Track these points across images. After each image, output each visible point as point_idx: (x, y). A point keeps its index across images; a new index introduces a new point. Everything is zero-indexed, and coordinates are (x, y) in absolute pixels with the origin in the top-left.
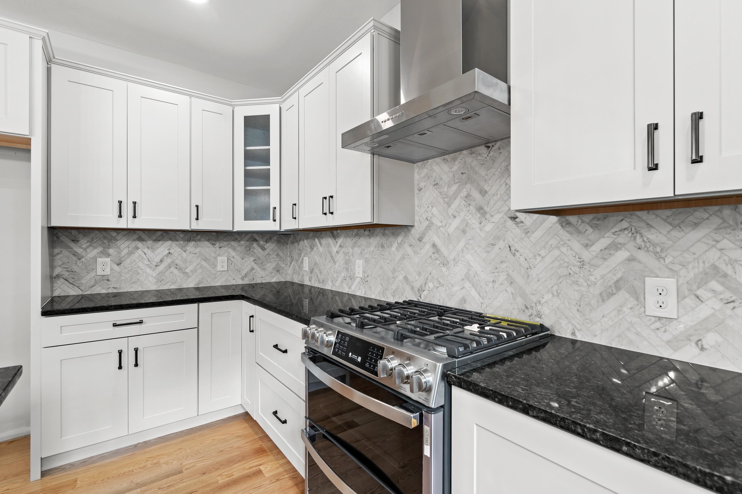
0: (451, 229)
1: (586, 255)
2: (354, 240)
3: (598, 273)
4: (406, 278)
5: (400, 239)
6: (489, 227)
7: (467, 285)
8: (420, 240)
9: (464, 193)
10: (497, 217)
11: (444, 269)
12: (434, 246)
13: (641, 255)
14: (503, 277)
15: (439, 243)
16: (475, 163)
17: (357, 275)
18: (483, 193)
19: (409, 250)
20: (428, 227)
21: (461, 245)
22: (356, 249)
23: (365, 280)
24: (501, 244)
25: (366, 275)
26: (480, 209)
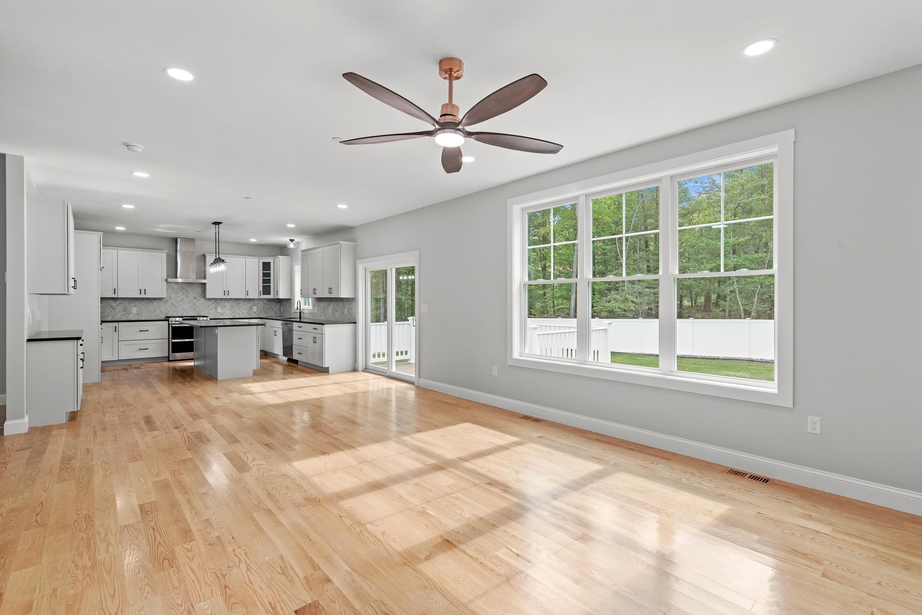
0: (178, 299)
1: (209, 305)
2: (130, 301)
3: (211, 307)
4: (160, 312)
5: (157, 301)
6: (189, 299)
7: (183, 311)
8: (166, 302)
9: (182, 292)
10: (191, 298)
11: (176, 308)
12: (172, 303)
13: (217, 304)
14: (193, 309)
15: (172, 301)
16: (185, 286)
17: (133, 312)
18: (188, 293)
19: (161, 304)
20: (169, 299)
21: (181, 303)
22: (131, 304)
23: (138, 313)
24: (192, 303)
25: (138, 312)
26: (187, 296)
